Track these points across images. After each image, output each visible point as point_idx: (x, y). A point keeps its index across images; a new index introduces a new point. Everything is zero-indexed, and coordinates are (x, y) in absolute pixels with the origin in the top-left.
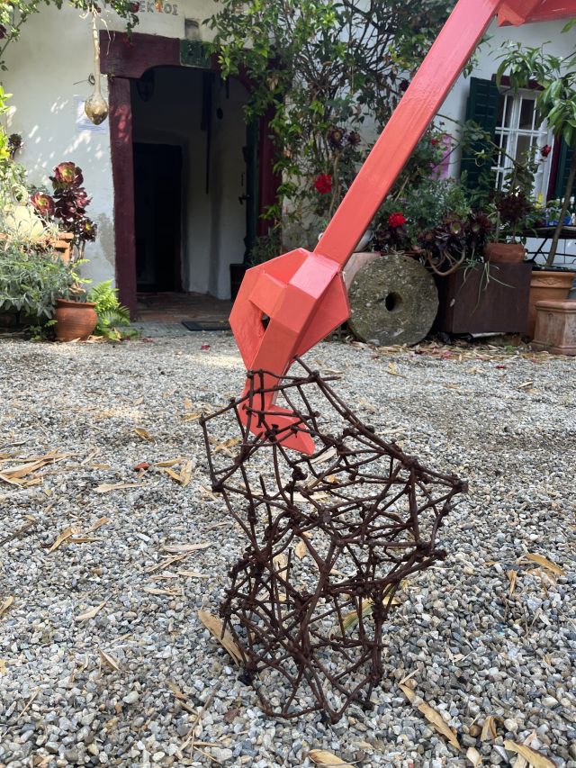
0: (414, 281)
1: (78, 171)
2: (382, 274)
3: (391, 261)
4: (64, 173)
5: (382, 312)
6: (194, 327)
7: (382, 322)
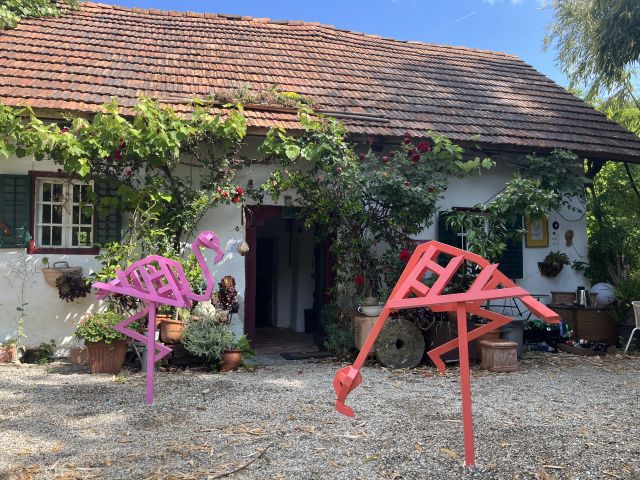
0: (410, 333)
1: (233, 281)
2: (393, 330)
3: (397, 322)
4: (226, 281)
5: (394, 350)
6: (289, 357)
7: (395, 356)
